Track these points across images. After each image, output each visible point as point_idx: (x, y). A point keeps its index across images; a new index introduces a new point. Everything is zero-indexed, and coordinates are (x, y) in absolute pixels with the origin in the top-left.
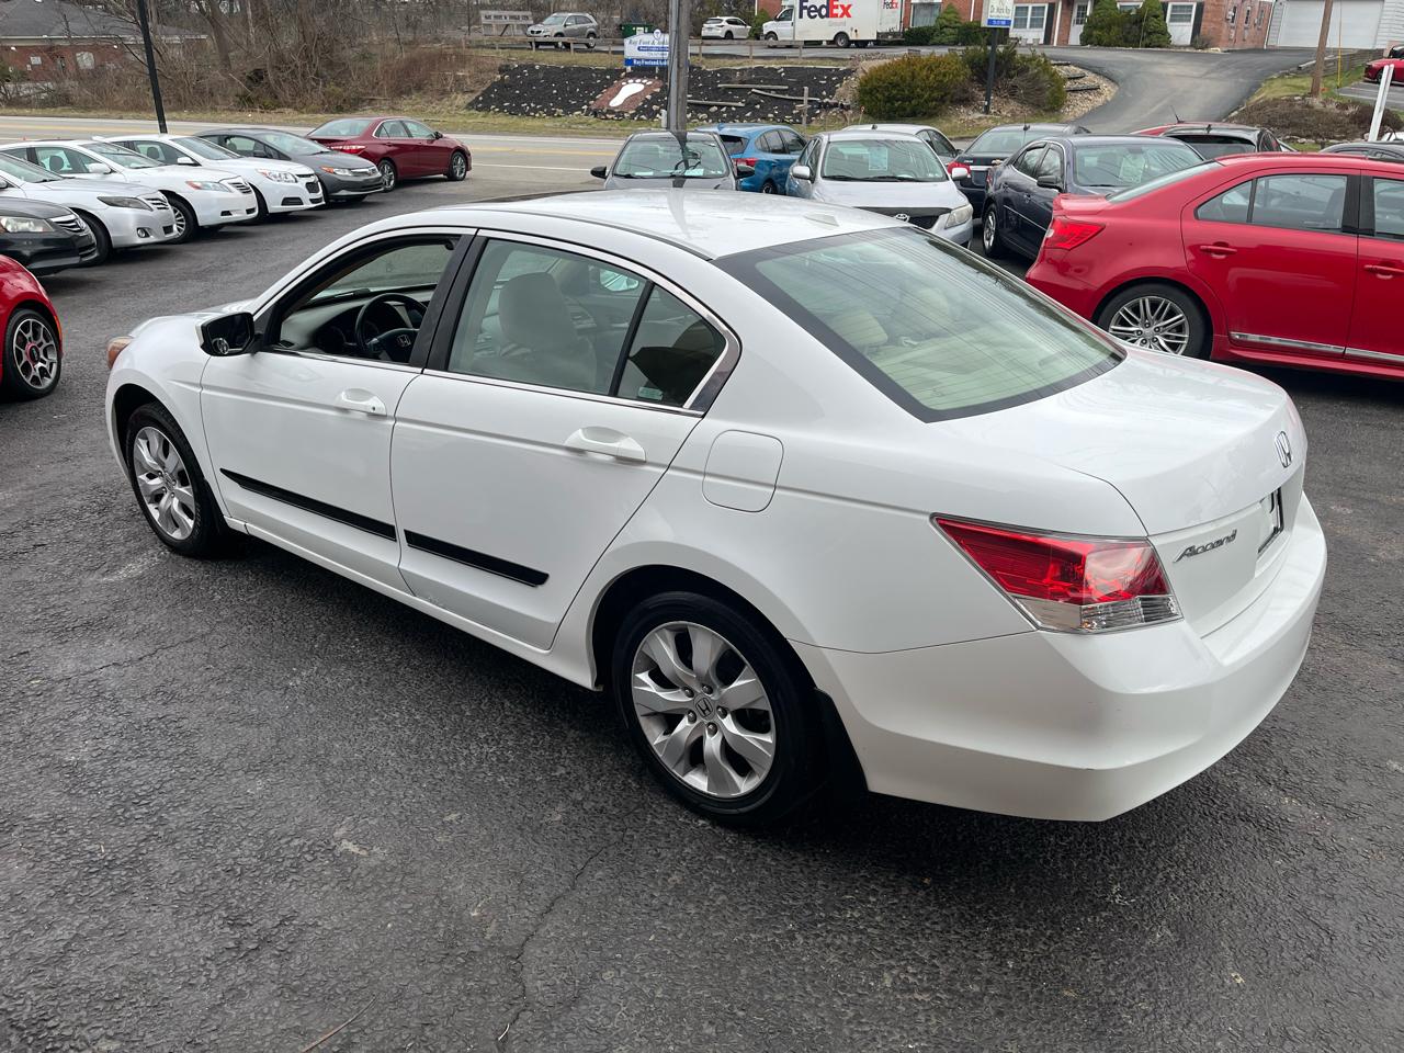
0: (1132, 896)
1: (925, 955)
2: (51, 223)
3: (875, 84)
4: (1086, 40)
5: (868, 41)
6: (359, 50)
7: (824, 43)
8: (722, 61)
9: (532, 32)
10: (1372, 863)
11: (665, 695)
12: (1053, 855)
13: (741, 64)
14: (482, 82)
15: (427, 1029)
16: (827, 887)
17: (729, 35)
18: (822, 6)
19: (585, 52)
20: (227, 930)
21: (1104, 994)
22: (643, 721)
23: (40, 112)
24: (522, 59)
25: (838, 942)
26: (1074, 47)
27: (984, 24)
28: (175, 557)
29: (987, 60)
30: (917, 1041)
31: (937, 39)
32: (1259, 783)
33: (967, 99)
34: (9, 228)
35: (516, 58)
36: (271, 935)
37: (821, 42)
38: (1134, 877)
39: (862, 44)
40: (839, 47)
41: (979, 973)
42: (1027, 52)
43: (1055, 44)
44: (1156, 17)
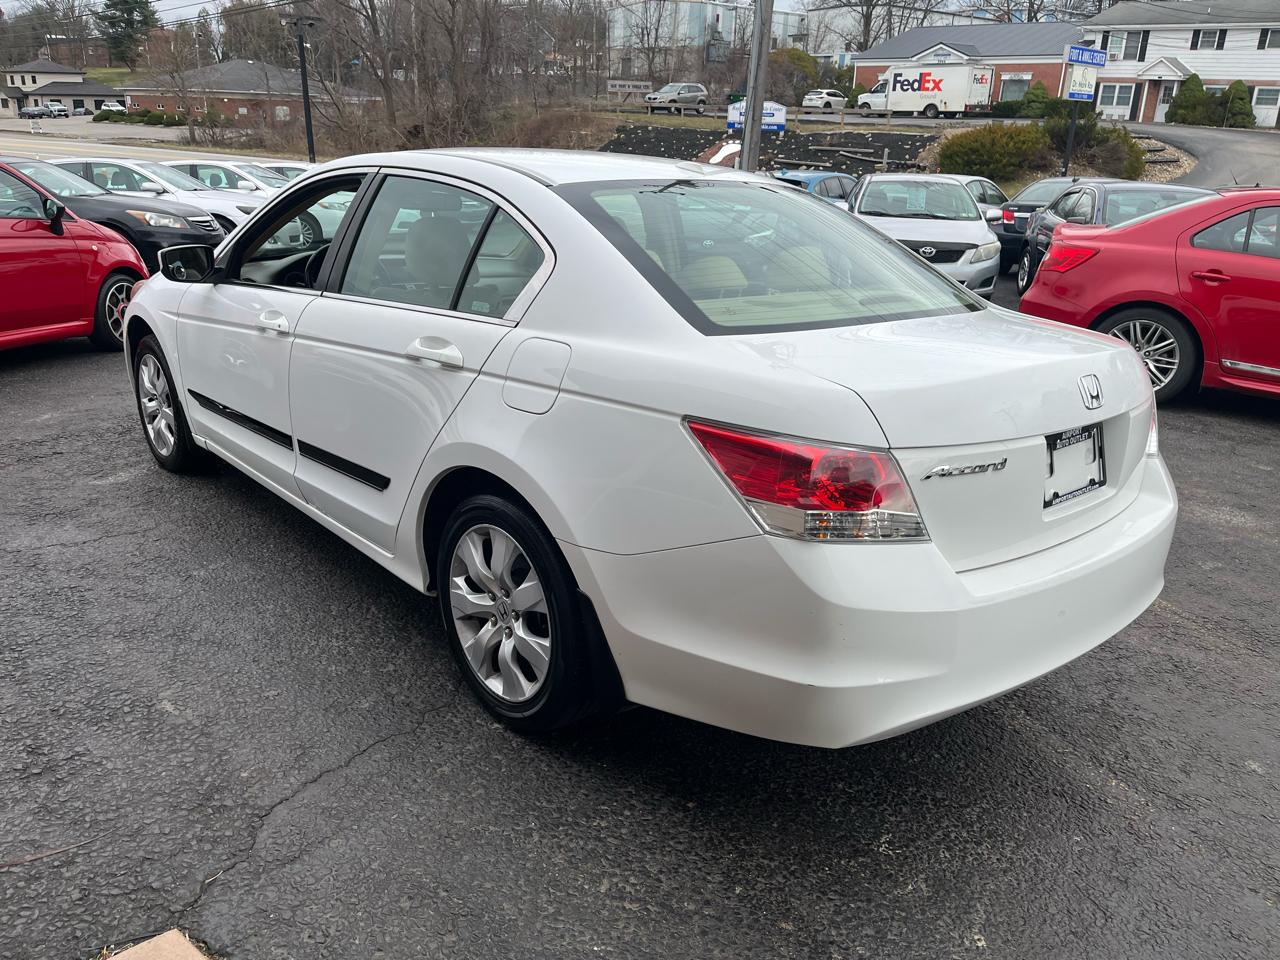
0: (900, 848)
1: (654, 870)
2: (187, 221)
3: (955, 148)
4: (1171, 118)
5: (956, 113)
6: (502, 112)
7: (915, 114)
8: (815, 126)
9: (650, 98)
10: (1187, 854)
11: (473, 598)
12: (834, 800)
13: (832, 130)
14: (600, 140)
15: (148, 862)
16: (587, 795)
17: (828, 105)
18: (915, 81)
19: (694, 116)
20: (24, 755)
21: (825, 932)
22: (458, 625)
23: (238, 151)
24: (639, 121)
25: (572, 845)
26: (1157, 124)
27: (1066, 97)
28: (160, 470)
29: (1067, 131)
30: (604, 944)
31: (1023, 113)
32: (1090, 764)
33: (1045, 166)
34: (152, 223)
35: (632, 121)
36: (57, 765)
37: (912, 112)
38: (911, 830)
39: (951, 115)
40: (928, 117)
41: (701, 893)
42: (1109, 126)
43: (1140, 120)
44: (1242, 99)
